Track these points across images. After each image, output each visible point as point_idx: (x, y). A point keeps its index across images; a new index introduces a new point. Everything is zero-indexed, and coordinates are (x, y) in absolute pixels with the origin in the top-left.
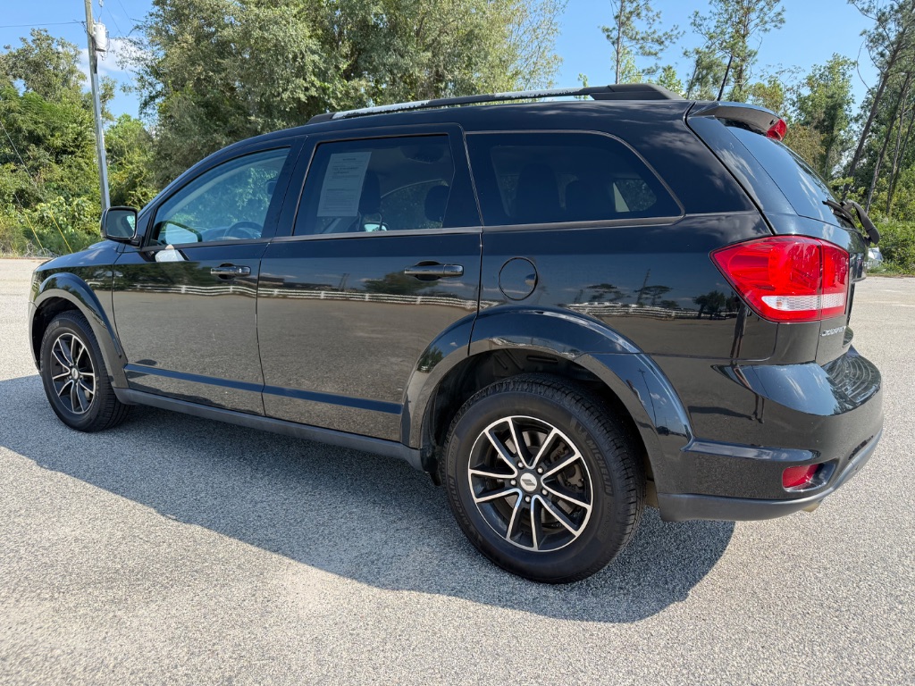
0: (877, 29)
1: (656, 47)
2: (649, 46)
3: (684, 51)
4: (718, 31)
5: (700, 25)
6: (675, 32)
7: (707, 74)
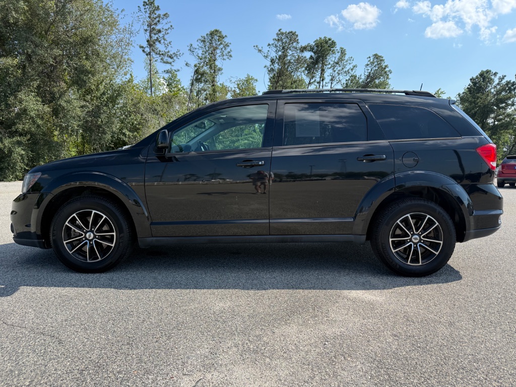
0: (270, 65)
1: (170, 60)
2: (166, 58)
3: (186, 63)
4: (204, 56)
5: (193, 51)
6: (178, 53)
7: (201, 77)
